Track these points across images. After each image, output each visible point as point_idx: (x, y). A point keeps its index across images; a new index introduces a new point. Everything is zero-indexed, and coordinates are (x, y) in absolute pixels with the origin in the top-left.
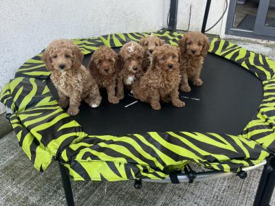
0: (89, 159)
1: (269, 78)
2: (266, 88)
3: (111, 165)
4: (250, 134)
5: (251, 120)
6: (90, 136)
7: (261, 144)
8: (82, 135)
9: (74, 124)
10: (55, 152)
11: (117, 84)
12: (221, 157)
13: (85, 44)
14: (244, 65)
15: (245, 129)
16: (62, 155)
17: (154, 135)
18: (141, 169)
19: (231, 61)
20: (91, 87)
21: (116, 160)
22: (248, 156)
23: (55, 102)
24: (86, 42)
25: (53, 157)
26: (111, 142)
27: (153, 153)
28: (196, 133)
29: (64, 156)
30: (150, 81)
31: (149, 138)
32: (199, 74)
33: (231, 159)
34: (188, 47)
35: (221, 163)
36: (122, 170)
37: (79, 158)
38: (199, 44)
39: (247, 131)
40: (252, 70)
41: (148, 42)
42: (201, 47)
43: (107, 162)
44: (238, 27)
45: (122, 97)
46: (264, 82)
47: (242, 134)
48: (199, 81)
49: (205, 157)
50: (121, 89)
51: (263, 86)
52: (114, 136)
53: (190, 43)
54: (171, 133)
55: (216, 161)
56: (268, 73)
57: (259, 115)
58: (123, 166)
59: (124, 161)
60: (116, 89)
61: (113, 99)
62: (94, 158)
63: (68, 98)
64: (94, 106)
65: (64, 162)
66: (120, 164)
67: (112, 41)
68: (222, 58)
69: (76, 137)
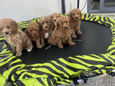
0: (26, 78)
3: (39, 80)
4: (111, 52)
5: (109, 46)
6: (27, 66)
8: (23, 65)
9: (19, 60)
10: (7, 77)
11: (40, 39)
12: (99, 66)
13: (24, 23)
14: (99, 22)
15: (108, 50)
16: (12, 78)
17: (61, 60)
18: (56, 79)
19: (93, 22)
21: (42, 77)
22: (114, 63)
23: (9, 51)
24: (25, 22)
25: (7, 80)
26: (39, 67)
27: (62, 70)
28: (84, 56)
29: (13, 78)
30: (57, 35)
31: (59, 62)
32: (79, 29)
33: (105, 66)
35: (100, 69)
36: (45, 82)
37: (21, 78)
39: (109, 51)
41: (53, 16)
43: (37, 78)
44: (92, 10)
45: (44, 45)
46: (111, 28)
47: (107, 53)
48: (80, 32)
49: (91, 67)
50: (43, 41)
51: (111, 30)
52: (40, 63)
54: (70, 58)
55: (97, 68)
56: (112, 24)
57: (113, 43)
58: (46, 79)
59: (46, 76)
60: (40, 41)
61: (39, 46)
62: (29, 77)
64: (29, 51)
65: (13, 82)
66: (44, 78)
67: (37, 21)
69: (20, 67)
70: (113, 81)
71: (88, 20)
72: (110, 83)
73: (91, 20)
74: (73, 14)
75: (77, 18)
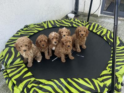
7: (106, 84)
9: (30, 74)
14: (105, 38)
20: (37, 53)
24: (36, 26)
25: (21, 92)
27: (62, 89)
29: (25, 91)
32: (84, 44)
34: (80, 33)
37: (31, 92)
38: (84, 32)
40: (108, 41)
42: (85, 33)
46: (112, 48)
47: (99, 78)
49: (82, 92)
53: (80, 31)
61: (47, 57)
62: (37, 92)
63: (27, 59)
64: (39, 61)
67: (48, 25)
68: (96, 33)
69: (30, 81)
71: (95, 32)
73: (98, 33)
74: (79, 31)
75: (82, 35)
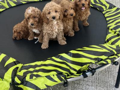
1: (105, 9)
2: (106, 15)
3: (49, 77)
4: (110, 42)
5: (107, 35)
6: (25, 65)
7: (118, 45)
9: (12, 60)
10: (10, 80)
15: (106, 40)
16: (16, 80)
21: (51, 74)
25: (11, 84)
28: (85, 48)
37: (28, 78)
39: (108, 41)
40: (95, 6)
43: (46, 77)
47: (106, 43)
56: (104, 7)
57: (110, 31)
58: (56, 76)
59: (55, 73)
62: (38, 76)
66: (54, 75)
70: (109, 70)
72: (107, 72)
